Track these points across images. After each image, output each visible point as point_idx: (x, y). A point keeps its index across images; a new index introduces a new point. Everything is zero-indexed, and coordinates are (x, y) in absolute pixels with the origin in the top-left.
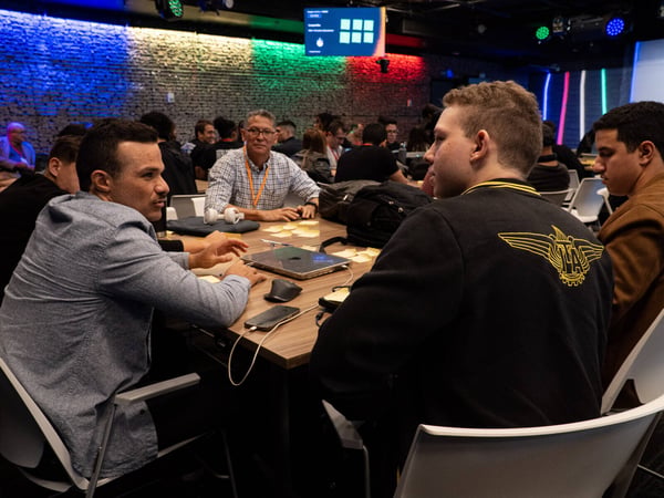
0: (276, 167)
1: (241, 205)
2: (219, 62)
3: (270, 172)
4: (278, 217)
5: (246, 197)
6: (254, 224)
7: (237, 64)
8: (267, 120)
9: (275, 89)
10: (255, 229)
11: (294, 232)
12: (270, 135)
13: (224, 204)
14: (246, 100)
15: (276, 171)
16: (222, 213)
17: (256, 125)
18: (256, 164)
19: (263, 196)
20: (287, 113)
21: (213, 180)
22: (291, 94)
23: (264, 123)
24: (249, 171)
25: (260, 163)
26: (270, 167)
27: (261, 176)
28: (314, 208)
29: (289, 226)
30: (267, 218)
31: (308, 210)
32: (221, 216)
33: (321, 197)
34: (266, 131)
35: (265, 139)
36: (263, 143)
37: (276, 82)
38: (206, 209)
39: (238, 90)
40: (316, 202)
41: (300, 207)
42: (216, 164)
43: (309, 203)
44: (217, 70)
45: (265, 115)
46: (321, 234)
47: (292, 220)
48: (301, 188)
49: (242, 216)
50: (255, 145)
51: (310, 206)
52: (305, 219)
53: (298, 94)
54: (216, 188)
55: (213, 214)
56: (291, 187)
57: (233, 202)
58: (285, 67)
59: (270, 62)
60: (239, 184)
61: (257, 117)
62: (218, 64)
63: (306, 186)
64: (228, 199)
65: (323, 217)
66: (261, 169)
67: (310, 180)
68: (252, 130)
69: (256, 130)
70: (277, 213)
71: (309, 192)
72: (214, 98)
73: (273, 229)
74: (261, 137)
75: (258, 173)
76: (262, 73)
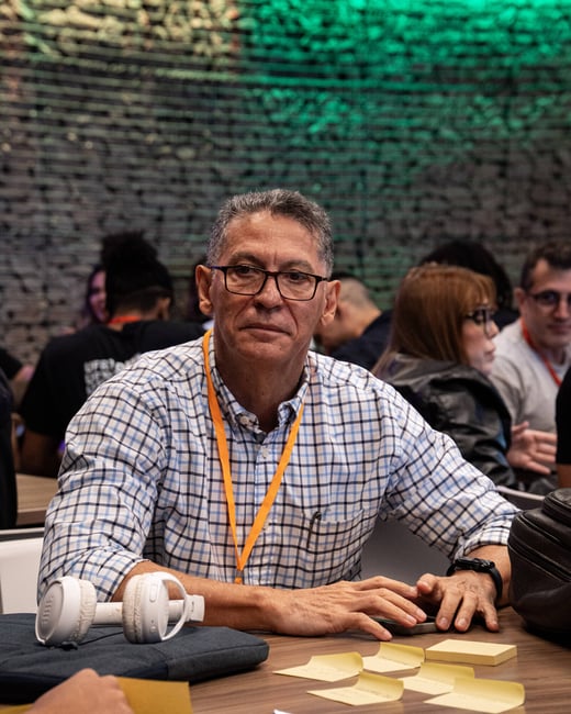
0: (329, 415)
1: (187, 564)
2: (110, 21)
3: (305, 434)
4: (341, 613)
5: (206, 531)
6: (242, 642)
7: (183, 31)
8: (296, 228)
9: (330, 135)
10: (249, 665)
11: (410, 683)
12: (308, 290)
13: (122, 560)
14: (217, 179)
15: (330, 433)
16: (115, 596)
17: (253, 246)
18: (247, 405)
19: (273, 534)
20: (375, 229)
21: (78, 462)
22: (390, 152)
23: (284, 240)
24: (222, 432)
25: (266, 398)
26: (305, 415)
27: (267, 453)
28: (486, 583)
29: (389, 657)
30: (295, 618)
31: (465, 592)
32: (110, 610)
33: (521, 539)
34: (292, 273)
35: (286, 305)
36: (279, 318)
37: (332, 110)
38: (46, 582)
39: (189, 137)
40: (501, 559)
41: (427, 580)
42: (92, 403)
43: (464, 566)
44: (106, 53)
45: (288, 209)
46: (527, 700)
47: (400, 631)
48: (435, 501)
49: (195, 608)
50: (249, 326)
51: (471, 577)
52: (453, 631)
53: (414, 151)
54: (90, 493)
55: (78, 601)
56: (391, 498)
57: (155, 552)
58: (372, 45)
59: (312, 24)
60: (179, 481)
61: (259, 219)
62: (109, 28)
63: (451, 495)
64: (139, 540)
65: (531, 629)
66: (269, 422)
67: (470, 471)
68: (237, 268)
69: (253, 267)
70: (336, 602)
71: (466, 522)
72: (94, 168)
73: (321, 667)
74: (271, 293)
75: (258, 440)
76: (282, 69)
